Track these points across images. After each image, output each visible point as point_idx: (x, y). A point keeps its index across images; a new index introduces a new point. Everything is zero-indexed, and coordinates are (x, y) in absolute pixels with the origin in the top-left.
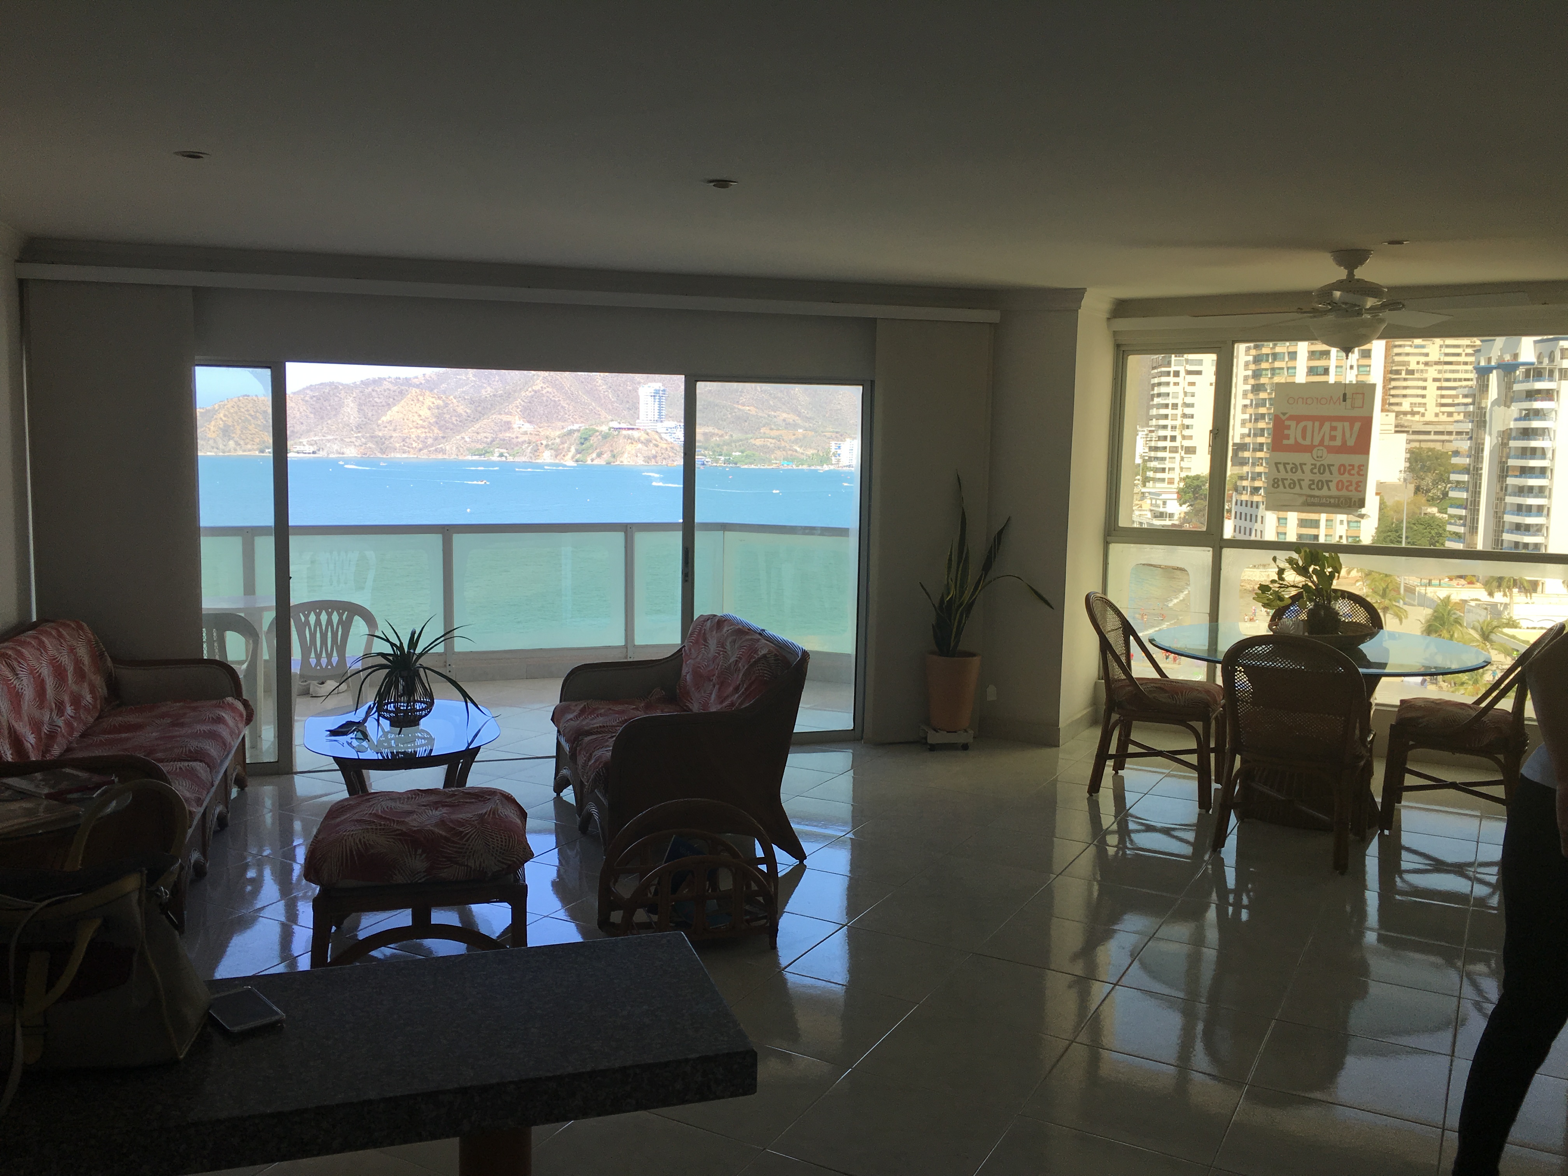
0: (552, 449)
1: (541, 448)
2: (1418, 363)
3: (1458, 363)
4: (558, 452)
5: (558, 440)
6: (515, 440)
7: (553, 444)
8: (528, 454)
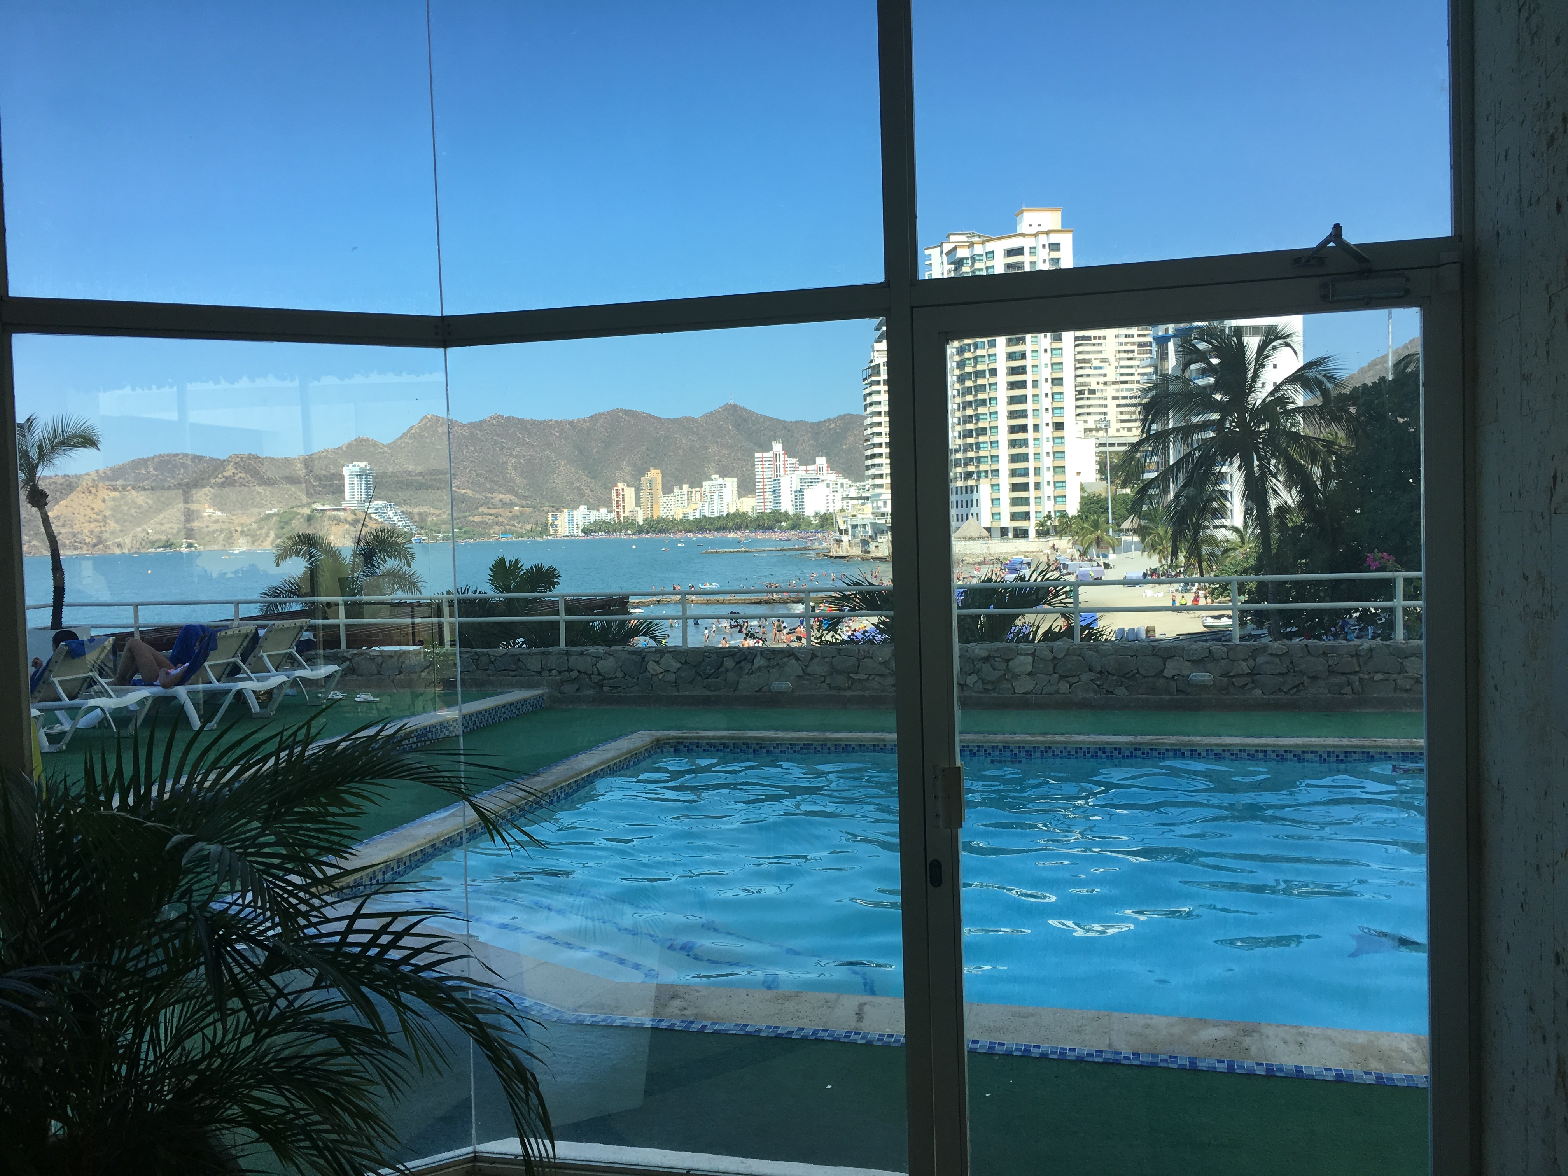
0: (247, 535)
1: (236, 535)
2: (1098, 383)
3: (1132, 382)
4: (254, 538)
5: (255, 526)
6: (205, 530)
7: (249, 530)
8: (221, 542)
